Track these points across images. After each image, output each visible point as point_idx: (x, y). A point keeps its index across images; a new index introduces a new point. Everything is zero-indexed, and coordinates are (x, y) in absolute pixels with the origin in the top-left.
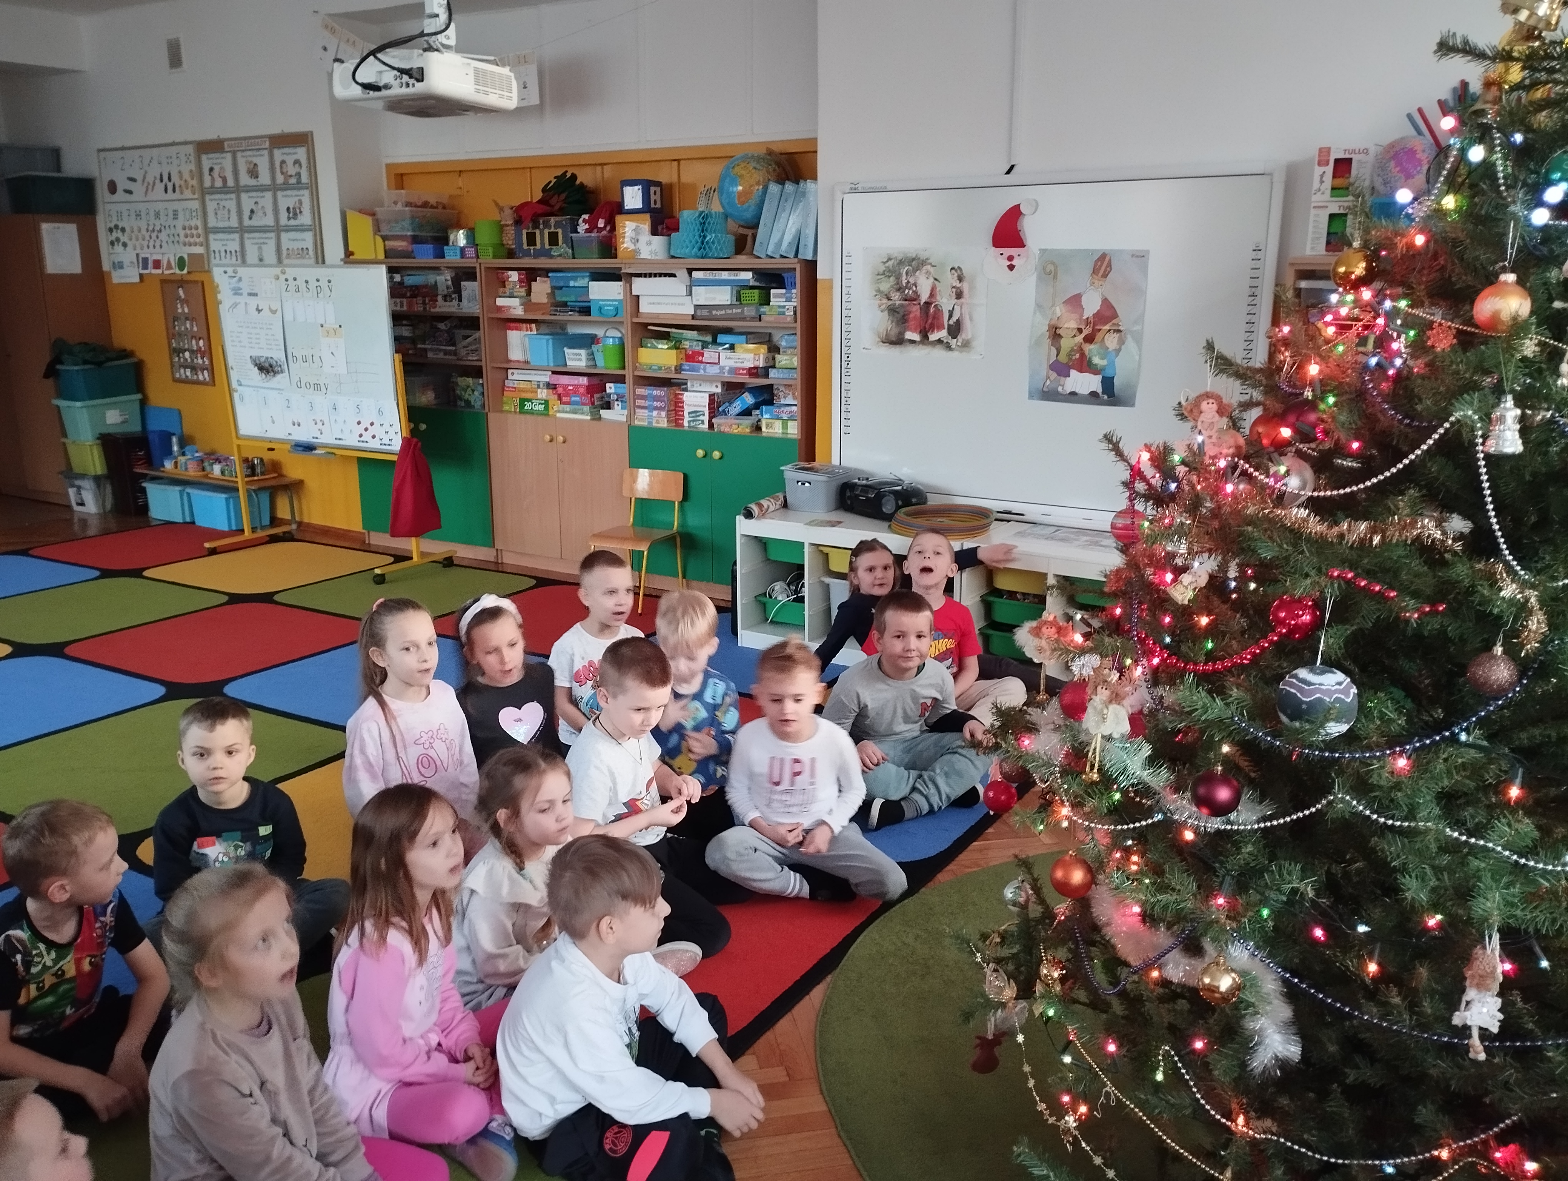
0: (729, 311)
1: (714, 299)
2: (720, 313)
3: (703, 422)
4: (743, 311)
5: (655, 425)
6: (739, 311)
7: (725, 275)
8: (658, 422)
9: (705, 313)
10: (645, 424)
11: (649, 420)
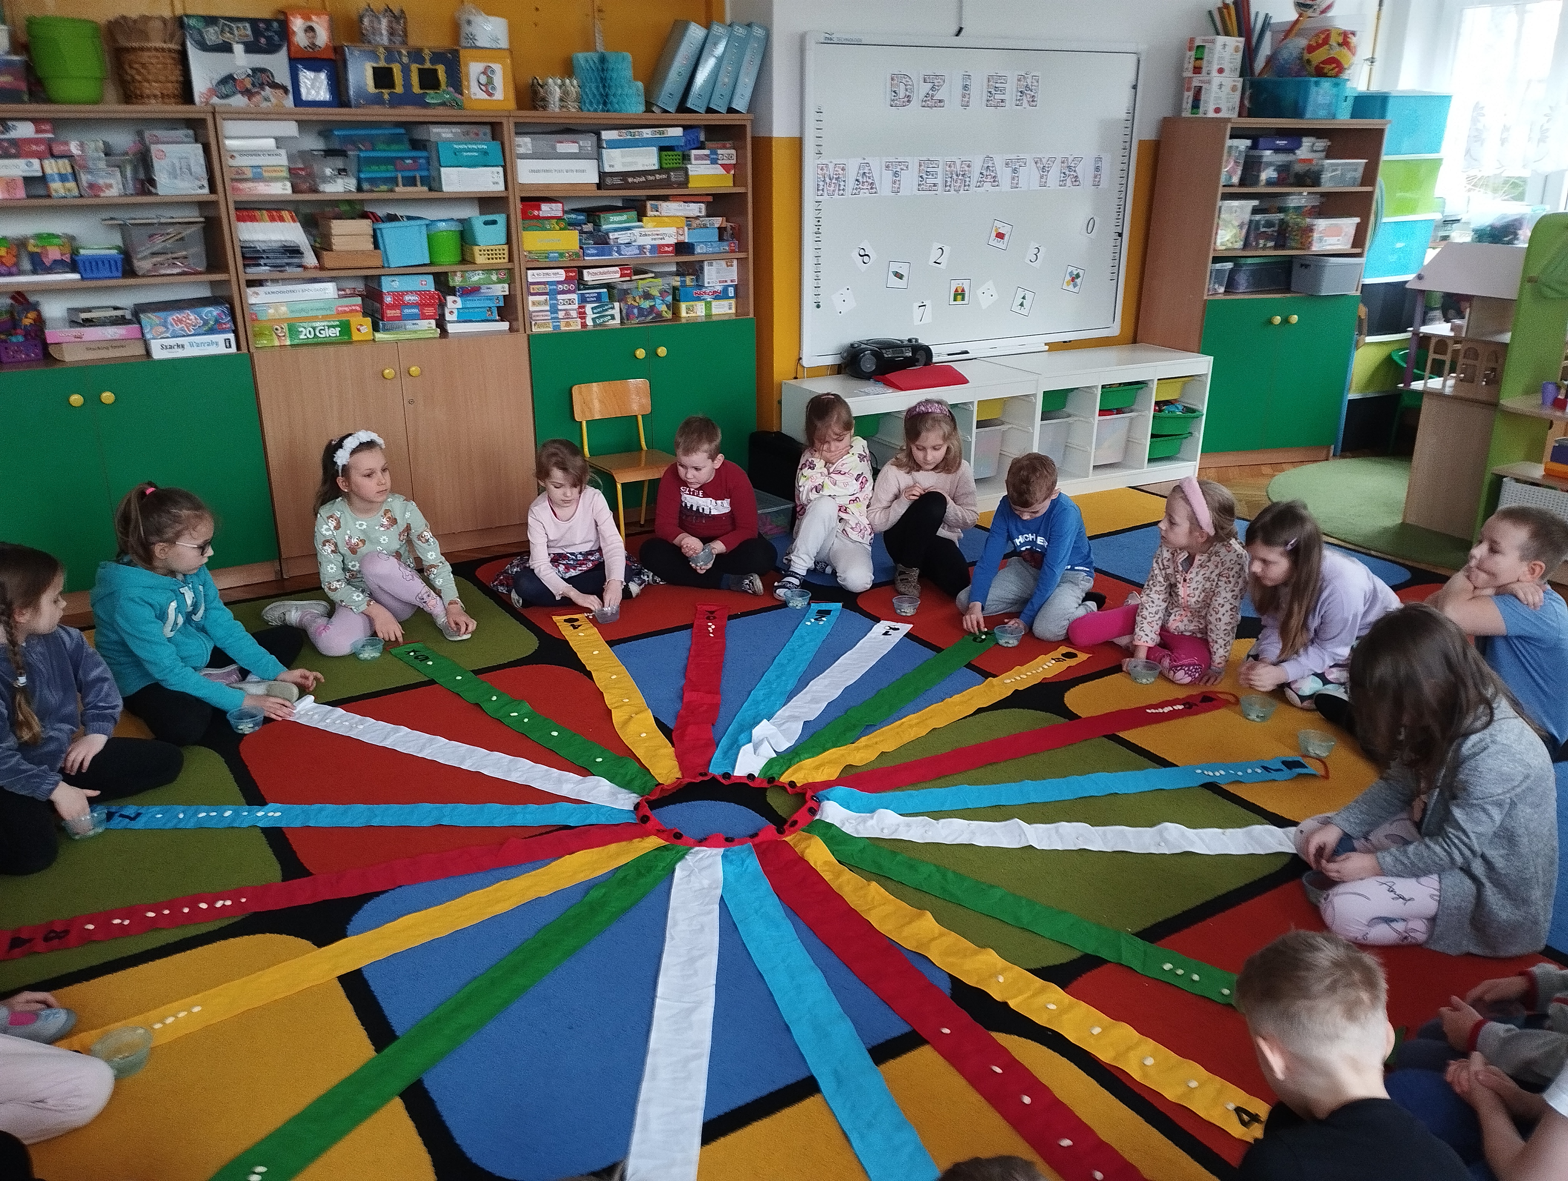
0: (650, 178)
1: (636, 163)
2: (638, 180)
3: (613, 317)
4: (669, 177)
5: (564, 328)
6: (664, 176)
7: (647, 133)
8: (567, 324)
9: (617, 181)
10: (549, 329)
11: (554, 324)
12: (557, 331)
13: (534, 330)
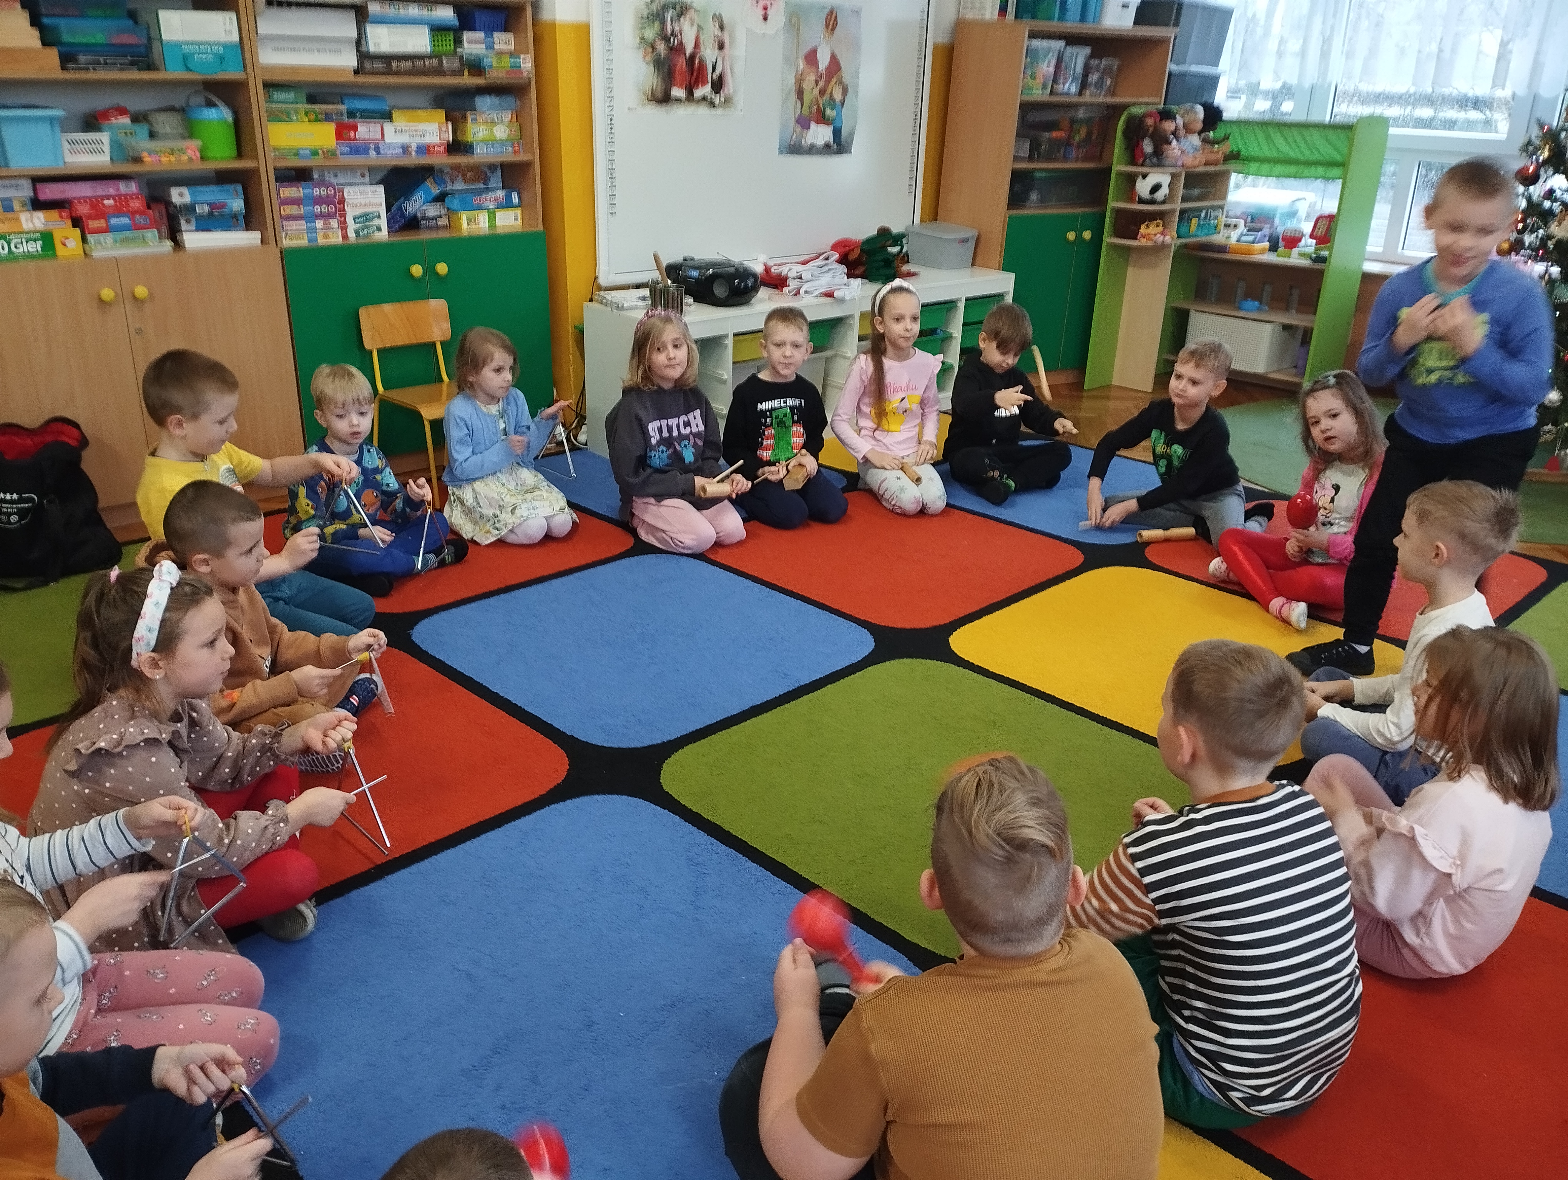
1: (402, 45)
2: (403, 64)
3: (380, 228)
4: (441, 62)
5: (321, 241)
6: (435, 62)
7: (413, 10)
9: (379, 65)
10: (304, 242)
11: (310, 235)
12: (314, 244)
13: (284, 242)
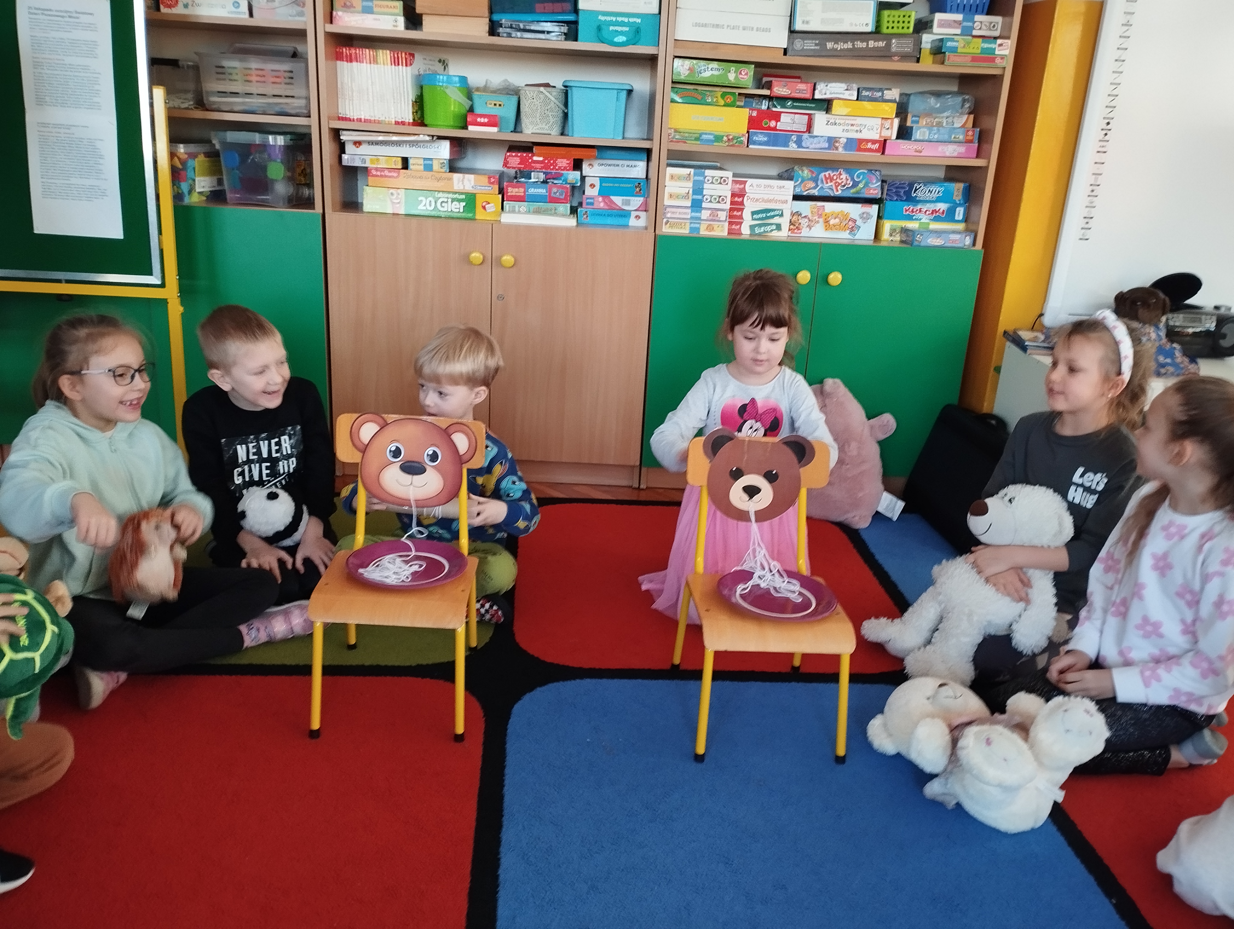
0: (860, 45)
1: (841, 21)
2: (840, 46)
4: (889, 46)
5: (704, 232)
6: (881, 44)
8: (710, 228)
9: (811, 45)
10: (685, 231)
11: (692, 225)
12: (695, 235)
13: (664, 230)
